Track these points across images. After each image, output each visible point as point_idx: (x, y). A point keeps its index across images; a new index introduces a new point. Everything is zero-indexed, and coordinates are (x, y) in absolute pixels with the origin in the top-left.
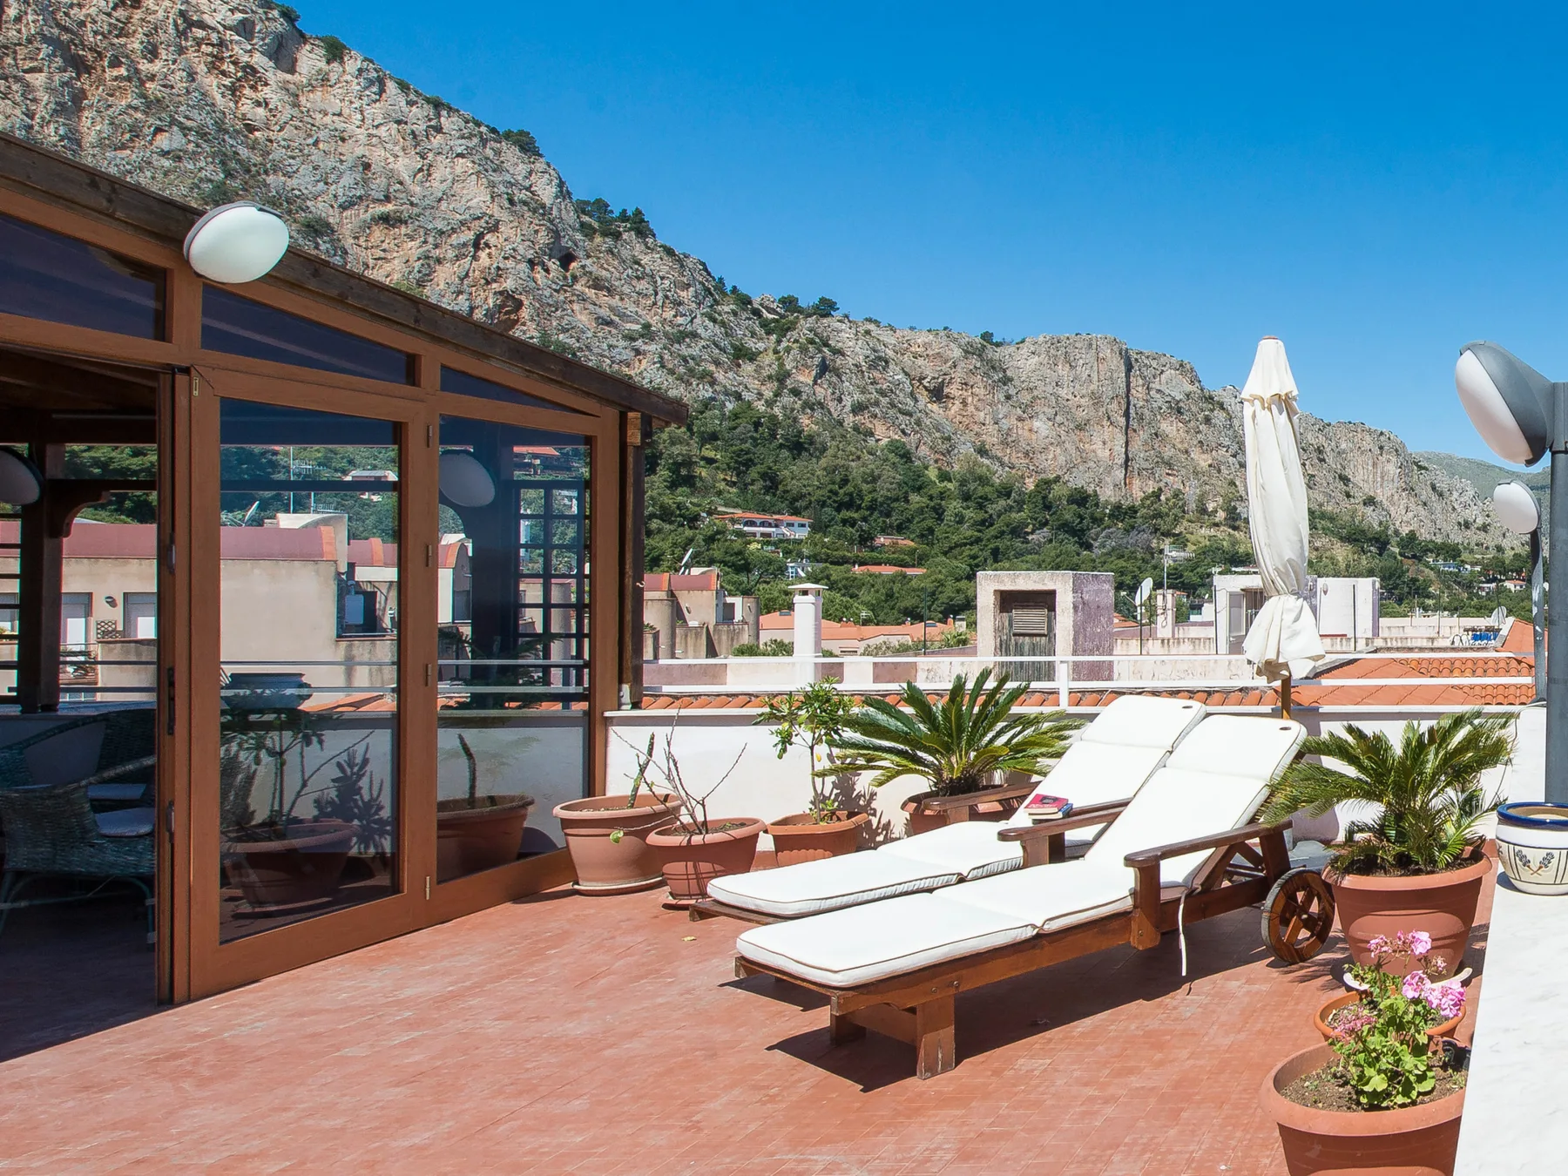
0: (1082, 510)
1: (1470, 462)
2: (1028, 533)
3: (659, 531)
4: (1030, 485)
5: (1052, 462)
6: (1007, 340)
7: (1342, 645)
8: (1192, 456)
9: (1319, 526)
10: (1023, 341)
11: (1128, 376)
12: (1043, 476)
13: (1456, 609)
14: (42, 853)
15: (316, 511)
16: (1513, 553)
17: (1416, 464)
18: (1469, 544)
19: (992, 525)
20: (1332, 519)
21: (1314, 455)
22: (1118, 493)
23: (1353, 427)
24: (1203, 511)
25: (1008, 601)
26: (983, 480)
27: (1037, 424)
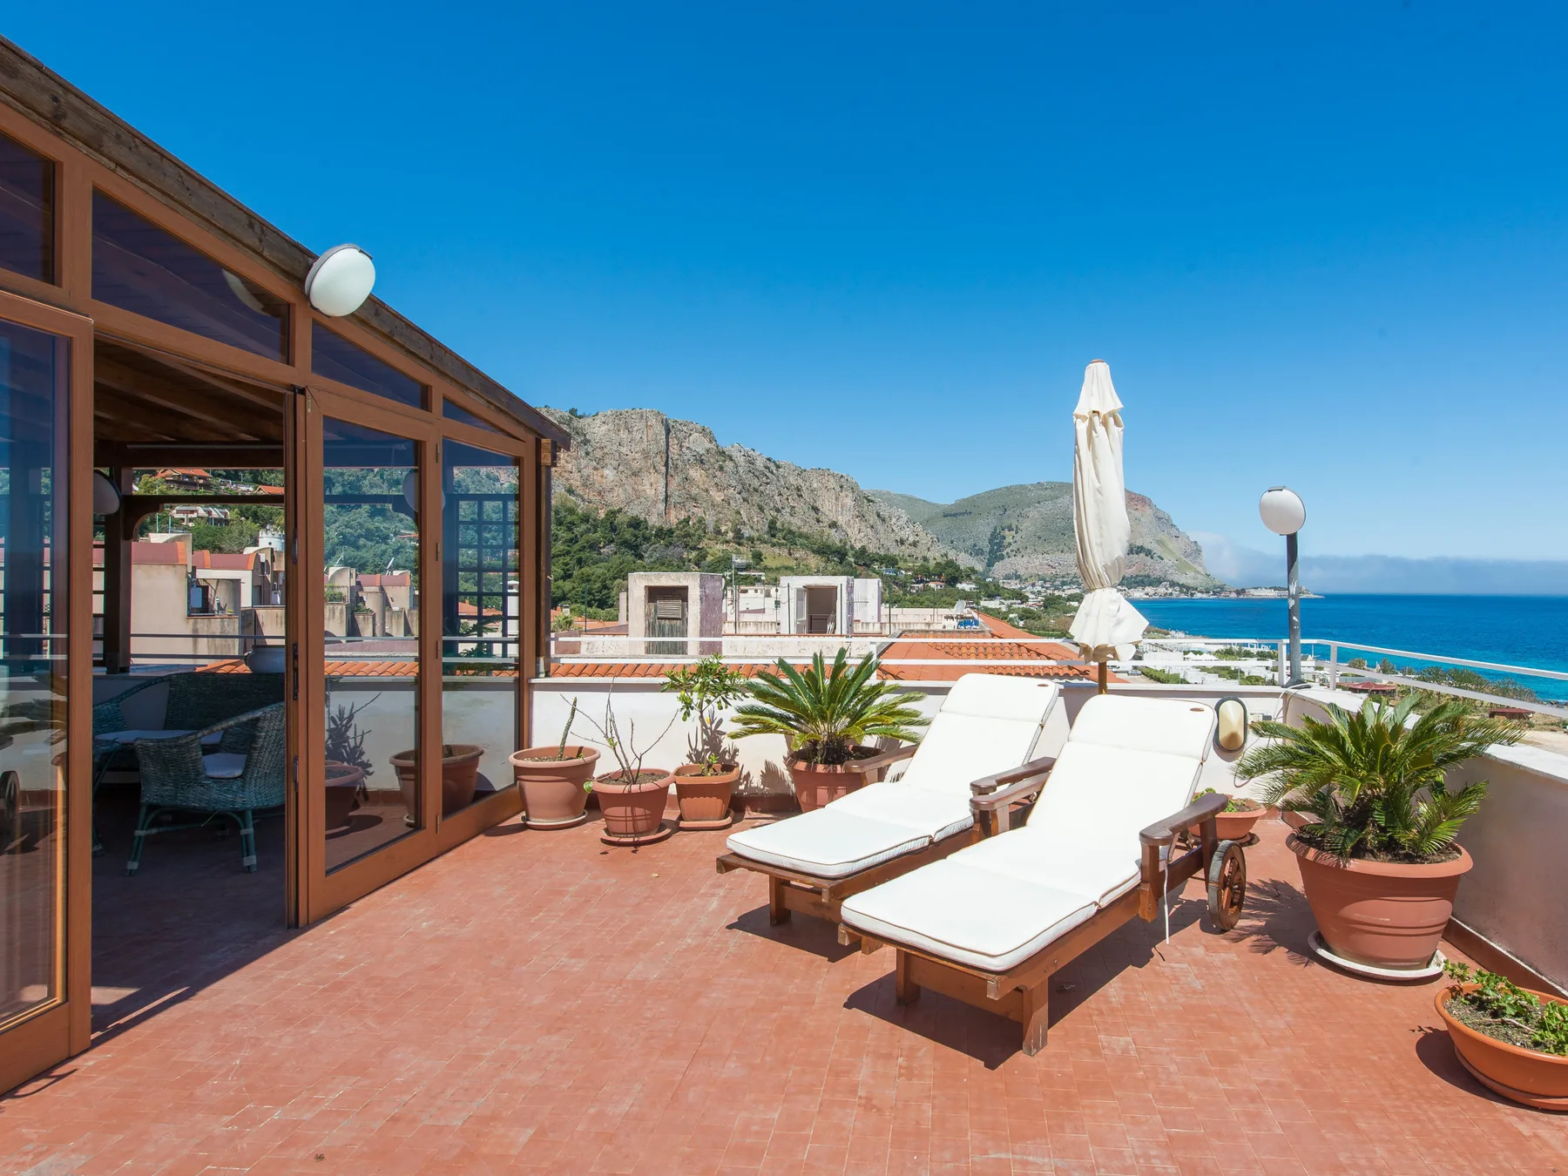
0: (637, 532)
1: (902, 496)
2: (600, 548)
3: (365, 546)
4: (602, 515)
5: (616, 498)
6: (587, 414)
7: (862, 628)
8: (711, 493)
9: (798, 543)
10: (597, 415)
11: (667, 438)
12: (611, 508)
13: (895, 602)
14: (167, 790)
15: (172, 532)
16: (935, 562)
17: (866, 498)
18: (903, 555)
19: (577, 542)
20: (807, 538)
21: (795, 492)
22: (661, 519)
23: (821, 472)
24: (718, 532)
25: (654, 594)
26: (571, 511)
27: (606, 472)
